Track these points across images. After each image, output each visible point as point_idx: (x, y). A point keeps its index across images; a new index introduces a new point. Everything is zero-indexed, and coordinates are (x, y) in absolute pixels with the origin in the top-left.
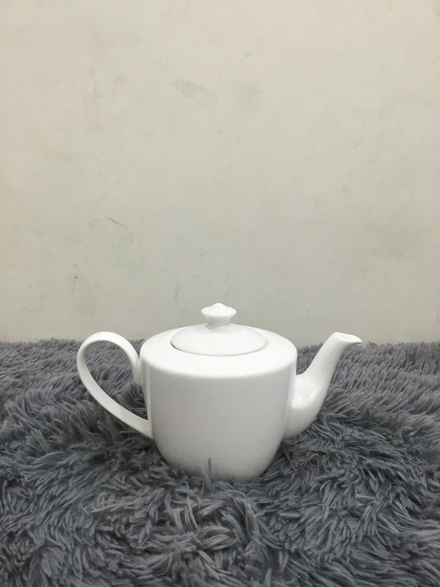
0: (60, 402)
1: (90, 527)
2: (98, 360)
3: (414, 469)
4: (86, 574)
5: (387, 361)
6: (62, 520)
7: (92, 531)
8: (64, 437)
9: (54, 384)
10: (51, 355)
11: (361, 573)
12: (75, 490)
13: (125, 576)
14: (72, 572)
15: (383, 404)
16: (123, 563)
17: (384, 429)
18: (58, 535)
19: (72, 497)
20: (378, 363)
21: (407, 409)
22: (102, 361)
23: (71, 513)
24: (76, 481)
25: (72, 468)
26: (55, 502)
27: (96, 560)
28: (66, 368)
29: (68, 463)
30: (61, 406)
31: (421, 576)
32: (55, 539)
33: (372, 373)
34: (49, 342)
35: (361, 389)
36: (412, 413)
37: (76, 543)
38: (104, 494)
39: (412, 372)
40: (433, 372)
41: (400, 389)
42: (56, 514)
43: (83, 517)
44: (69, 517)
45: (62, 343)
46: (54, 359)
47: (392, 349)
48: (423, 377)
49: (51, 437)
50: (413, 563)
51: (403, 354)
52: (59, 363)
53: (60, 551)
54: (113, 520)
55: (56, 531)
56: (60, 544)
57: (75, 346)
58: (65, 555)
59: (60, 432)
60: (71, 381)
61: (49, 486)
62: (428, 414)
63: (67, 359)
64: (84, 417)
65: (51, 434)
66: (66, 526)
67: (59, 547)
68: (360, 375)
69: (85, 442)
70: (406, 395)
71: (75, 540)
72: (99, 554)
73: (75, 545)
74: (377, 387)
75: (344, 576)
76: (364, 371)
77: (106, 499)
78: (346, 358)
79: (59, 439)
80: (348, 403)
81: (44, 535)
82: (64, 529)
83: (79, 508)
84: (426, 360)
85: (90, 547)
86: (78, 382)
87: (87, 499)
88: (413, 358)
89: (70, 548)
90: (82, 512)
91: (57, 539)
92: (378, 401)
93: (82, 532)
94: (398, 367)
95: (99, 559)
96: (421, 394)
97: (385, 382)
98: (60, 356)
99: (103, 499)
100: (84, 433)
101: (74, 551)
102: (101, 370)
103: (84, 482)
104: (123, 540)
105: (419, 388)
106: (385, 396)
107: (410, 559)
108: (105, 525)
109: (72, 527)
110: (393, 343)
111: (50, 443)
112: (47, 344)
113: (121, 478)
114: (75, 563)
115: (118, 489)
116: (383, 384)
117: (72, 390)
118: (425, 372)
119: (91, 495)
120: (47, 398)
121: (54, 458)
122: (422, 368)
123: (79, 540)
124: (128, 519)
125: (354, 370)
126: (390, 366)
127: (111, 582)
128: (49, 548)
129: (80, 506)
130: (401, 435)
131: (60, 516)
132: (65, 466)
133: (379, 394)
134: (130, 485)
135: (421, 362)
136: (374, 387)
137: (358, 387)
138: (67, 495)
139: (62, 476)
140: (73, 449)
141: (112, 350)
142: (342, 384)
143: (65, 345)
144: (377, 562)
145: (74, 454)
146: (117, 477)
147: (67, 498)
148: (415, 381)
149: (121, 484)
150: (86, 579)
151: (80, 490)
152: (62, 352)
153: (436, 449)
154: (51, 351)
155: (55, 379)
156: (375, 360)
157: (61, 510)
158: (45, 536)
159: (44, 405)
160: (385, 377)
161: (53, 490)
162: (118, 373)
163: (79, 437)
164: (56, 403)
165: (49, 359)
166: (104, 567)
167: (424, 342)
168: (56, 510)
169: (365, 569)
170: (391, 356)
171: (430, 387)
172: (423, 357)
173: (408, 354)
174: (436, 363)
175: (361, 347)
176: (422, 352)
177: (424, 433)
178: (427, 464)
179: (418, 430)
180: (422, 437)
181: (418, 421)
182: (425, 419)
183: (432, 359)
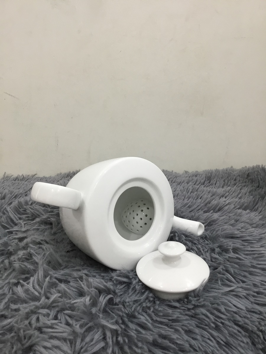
2: (2, 188)
5: (193, 181)
11: (158, 319)
15: (188, 207)
20: (188, 183)
21: (202, 210)
22: (5, 188)
31: (199, 319)
33: (182, 189)
36: (205, 212)
39: (209, 187)
40: (221, 186)
41: (199, 198)
47: (197, 174)
48: (215, 190)
70: (203, 201)
74: (185, 197)
76: (179, 188)
84: (218, 180)
88: (210, 179)
92: (184, 206)
94: (200, 184)
96: (212, 200)
97: (190, 194)
105: (211, 196)
106: (189, 203)
118: (217, 187)
126: (195, 184)
133: (186, 201)
135: (215, 180)
136: (183, 197)
148: (209, 192)
153: (218, 234)
160: (191, 191)
167: (217, 168)
169: (162, 316)
170: (196, 178)
171: (219, 195)
172: (216, 178)
173: (207, 176)
174: (224, 181)
175: (179, 174)
176: (216, 175)
177: (212, 224)
178: (211, 243)
179: (208, 223)
180: (211, 227)
181: (208, 217)
182: (212, 215)
183: (222, 179)
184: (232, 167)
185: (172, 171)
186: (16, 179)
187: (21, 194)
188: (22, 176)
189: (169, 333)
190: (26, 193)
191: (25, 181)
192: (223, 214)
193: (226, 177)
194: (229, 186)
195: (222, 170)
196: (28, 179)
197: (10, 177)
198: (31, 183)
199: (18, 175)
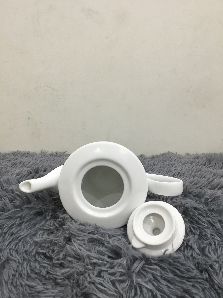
1: (33, 250)
2: (41, 162)
4: (29, 277)
5: (196, 162)
6: (17, 246)
7: (34, 252)
8: (20, 201)
9: (17, 174)
10: (17, 159)
12: (25, 230)
13: (49, 279)
14: (21, 275)
15: (194, 184)
16: (49, 271)
18: (14, 254)
19: (23, 234)
20: (191, 164)
21: (206, 187)
22: (44, 162)
23: (23, 242)
24: (26, 225)
25: (24, 218)
26: (14, 236)
27: (34, 269)
28: (24, 166)
29: (22, 215)
32: (13, 256)
33: (188, 169)
34: (15, 152)
35: (182, 177)
36: (210, 189)
37: (24, 259)
38: (41, 232)
39: (209, 168)
40: (220, 168)
41: (203, 177)
42: (14, 242)
43: (29, 244)
44: (22, 245)
45: (23, 153)
46: (18, 161)
47: (198, 156)
48: (215, 171)
49: (14, 201)
51: (204, 159)
52: (20, 163)
53: (15, 263)
54: (46, 246)
55: (14, 252)
56: (15, 259)
57: (29, 155)
58: (17, 265)
59: (18, 199)
60: (26, 172)
61: (11, 227)
62: (218, 190)
63: (25, 161)
65: (14, 200)
66: (19, 249)
67: (14, 260)
68: (181, 170)
69: (32, 204)
70: (206, 180)
71: (24, 257)
72: (37, 266)
73: (24, 260)
74: (190, 175)
76: (184, 167)
77: (43, 235)
78: (174, 161)
79: (18, 203)
81: (7, 254)
82: (18, 251)
83: (27, 240)
84: (217, 162)
85: (32, 262)
86: (30, 172)
87: (32, 235)
88: (210, 161)
90: (29, 242)
92: (191, 183)
93: (28, 253)
94: (202, 165)
95: (36, 268)
96: (214, 179)
97: (195, 173)
98: (21, 160)
99: (41, 235)
100: (32, 200)
101: (23, 263)
102: (42, 167)
103: (30, 226)
104: (50, 259)
105: (213, 176)
106: (195, 180)
108: (41, 249)
109: (23, 250)
110: (199, 153)
111: (13, 205)
112: (15, 154)
114: (23, 270)
115: (49, 229)
116: (194, 174)
118: (216, 168)
119: (34, 233)
120: (12, 181)
121: (15, 213)
122: (215, 166)
123: (26, 257)
124: (54, 248)
125: (178, 167)
126: (197, 165)
127: (42, 281)
128: (9, 261)
129: (28, 238)
130: (204, 201)
131: (17, 244)
132: (20, 217)
133: (192, 179)
136: (189, 176)
137: (180, 175)
138: (21, 232)
139: (19, 222)
140: (25, 208)
141: (49, 157)
142: (172, 174)
145: (26, 211)
146: (48, 222)
147: (21, 234)
148: (210, 173)
149: (50, 226)
150: (29, 279)
151: (28, 230)
152: (22, 157)
154: (16, 157)
155: (17, 171)
156: (190, 162)
157: (17, 240)
158: (8, 254)
159: (10, 185)
160: (195, 170)
161: (13, 230)
162: (52, 169)
163: (29, 202)
164: (17, 184)
165: (15, 161)
166: (39, 273)
168: (14, 240)
170: (198, 160)
171: (219, 176)
172: (215, 160)
173: (207, 159)
175: (182, 155)
176: (215, 158)
177: (216, 200)
178: (218, 216)
179: (213, 198)
180: (215, 202)
181: (213, 194)
182: (216, 192)
183: (220, 161)
185: (176, 153)
186: (51, 155)
188: (56, 153)
191: (58, 157)
195: (220, 154)
196: (60, 155)
197: (46, 153)
198: (63, 159)
199: (53, 152)
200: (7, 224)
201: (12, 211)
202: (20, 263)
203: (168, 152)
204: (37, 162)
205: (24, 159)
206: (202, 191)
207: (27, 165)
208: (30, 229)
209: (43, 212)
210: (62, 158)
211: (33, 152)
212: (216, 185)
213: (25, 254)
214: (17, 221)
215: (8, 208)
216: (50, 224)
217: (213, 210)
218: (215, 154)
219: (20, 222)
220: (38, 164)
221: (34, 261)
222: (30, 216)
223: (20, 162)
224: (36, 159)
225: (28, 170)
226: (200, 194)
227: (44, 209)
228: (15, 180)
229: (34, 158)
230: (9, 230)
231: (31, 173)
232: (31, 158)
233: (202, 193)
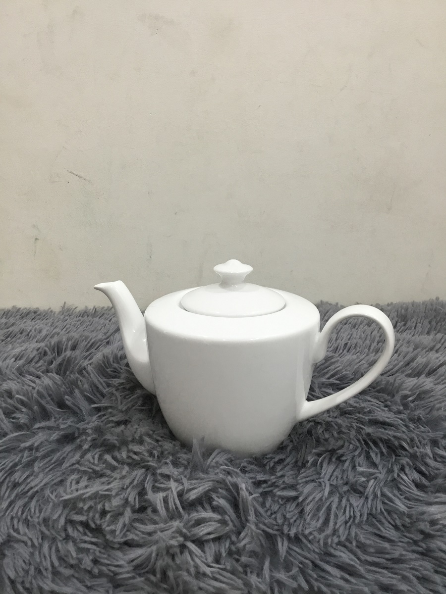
0: (24, 376)
1: (59, 517)
2: (65, 329)
3: (418, 438)
4: (55, 573)
6: (27, 510)
7: (62, 521)
8: (28, 415)
9: (16, 357)
10: (13, 324)
11: (370, 559)
12: (41, 475)
13: (101, 574)
14: (40, 570)
16: (99, 559)
17: (381, 394)
18: (22, 528)
19: (38, 482)
21: (403, 372)
22: (70, 329)
23: (37, 501)
24: (42, 464)
25: (37, 449)
26: (19, 490)
27: (66, 556)
28: (30, 338)
29: (32, 445)
30: (24, 381)
31: (436, 559)
32: (19, 533)
33: (363, 335)
34: (10, 311)
35: (352, 353)
36: (409, 376)
37: (44, 537)
38: (75, 476)
39: (405, 333)
40: (426, 332)
42: (20, 503)
43: (51, 504)
44: (35, 507)
45: (25, 311)
46: (16, 329)
48: (417, 338)
49: (13, 415)
50: (426, 544)
51: (394, 314)
52: (21, 333)
53: (25, 547)
54: (86, 508)
55: (21, 523)
56: (25, 539)
57: (39, 315)
58: (30, 552)
59: (24, 410)
60: (35, 352)
61: (11, 471)
62: (426, 377)
63: (31, 327)
64: (51, 393)
65: (14, 412)
66: (32, 517)
67: (23, 542)
68: (350, 338)
69: (53, 419)
70: (401, 357)
71: (42, 533)
72: (70, 549)
73: (42, 539)
74: (369, 349)
75: (352, 563)
76: (355, 333)
77: (78, 482)
79: (23, 418)
80: (341, 367)
81: (6, 529)
82: (29, 521)
83: (46, 495)
84: (419, 320)
85: (60, 541)
86: (43, 353)
87: (55, 484)
88: (405, 318)
89: (36, 544)
90: (50, 500)
91: (21, 532)
93: (50, 523)
95: (70, 555)
96: (416, 356)
98: (22, 326)
99: (74, 482)
100: (51, 410)
101: (41, 546)
102: (68, 340)
103: (51, 465)
104: (98, 531)
105: (414, 350)
107: (423, 540)
108: (77, 513)
109: (38, 517)
110: (381, 303)
111: (13, 423)
112: (8, 313)
113: (93, 458)
114: (43, 559)
115: (90, 470)
116: (375, 347)
117: (37, 362)
118: (418, 332)
119: (60, 479)
120: (8, 372)
121: (18, 439)
122: (415, 328)
123: (47, 532)
124: (104, 506)
125: (343, 333)
127: (85, 582)
128: (12, 544)
129: (47, 492)
130: (399, 401)
131: (25, 506)
132: (30, 448)
133: (372, 357)
134: (104, 465)
135: (414, 322)
136: (366, 350)
137: (349, 350)
138: (32, 481)
139: (27, 460)
140: (39, 428)
141: (80, 318)
142: (332, 348)
143: (28, 314)
144: (387, 545)
145: (40, 434)
146: (89, 456)
147: (32, 484)
148: (408, 342)
149: (93, 464)
150: (56, 579)
151: (47, 474)
152: (24, 321)
153: (439, 415)
154: (12, 320)
155: (17, 351)
156: (365, 321)
157: (25, 498)
158: (8, 529)
159: (5, 380)
160: (377, 339)
161: (17, 476)
162: (88, 343)
163: (45, 415)
164: (18, 378)
165: (11, 329)
166: (77, 565)
168: (20, 498)
169: (373, 553)
171: (426, 348)
172: (415, 317)
173: (399, 314)
174: (430, 323)
176: (414, 312)
177: (424, 398)
178: (430, 431)
179: (417, 395)
180: (422, 402)
181: (417, 385)
182: (423, 383)
183: (425, 319)
184: (437, 299)
185: (337, 304)
186: (85, 314)
187: (101, 340)
188: (93, 309)
189: (394, 582)
190: (108, 339)
191: (99, 318)
192: (439, 381)
193: (433, 317)
194: (438, 332)
195: (423, 303)
196: (103, 314)
197: (73, 310)
198: (110, 321)
199: (86, 307)
200: (3, 465)
201: (12, 435)
202: (36, 547)
203: (321, 301)
204: (57, 330)
205: (28, 325)
206: (395, 380)
207: (35, 337)
208: (51, 472)
209: (76, 435)
210: (107, 320)
211: (46, 308)
212: (421, 367)
213: (45, 526)
214: (22, 457)
215: (3, 429)
216: (92, 460)
217: (419, 419)
218: (413, 304)
219: (31, 458)
220: (58, 334)
221: (64, 539)
222: (50, 444)
223: (21, 331)
224: (53, 323)
225: (39, 348)
226: (391, 388)
227: (78, 429)
228: (13, 370)
229: (51, 321)
230: (7, 476)
231: (45, 354)
232: (42, 322)
233: (397, 384)
